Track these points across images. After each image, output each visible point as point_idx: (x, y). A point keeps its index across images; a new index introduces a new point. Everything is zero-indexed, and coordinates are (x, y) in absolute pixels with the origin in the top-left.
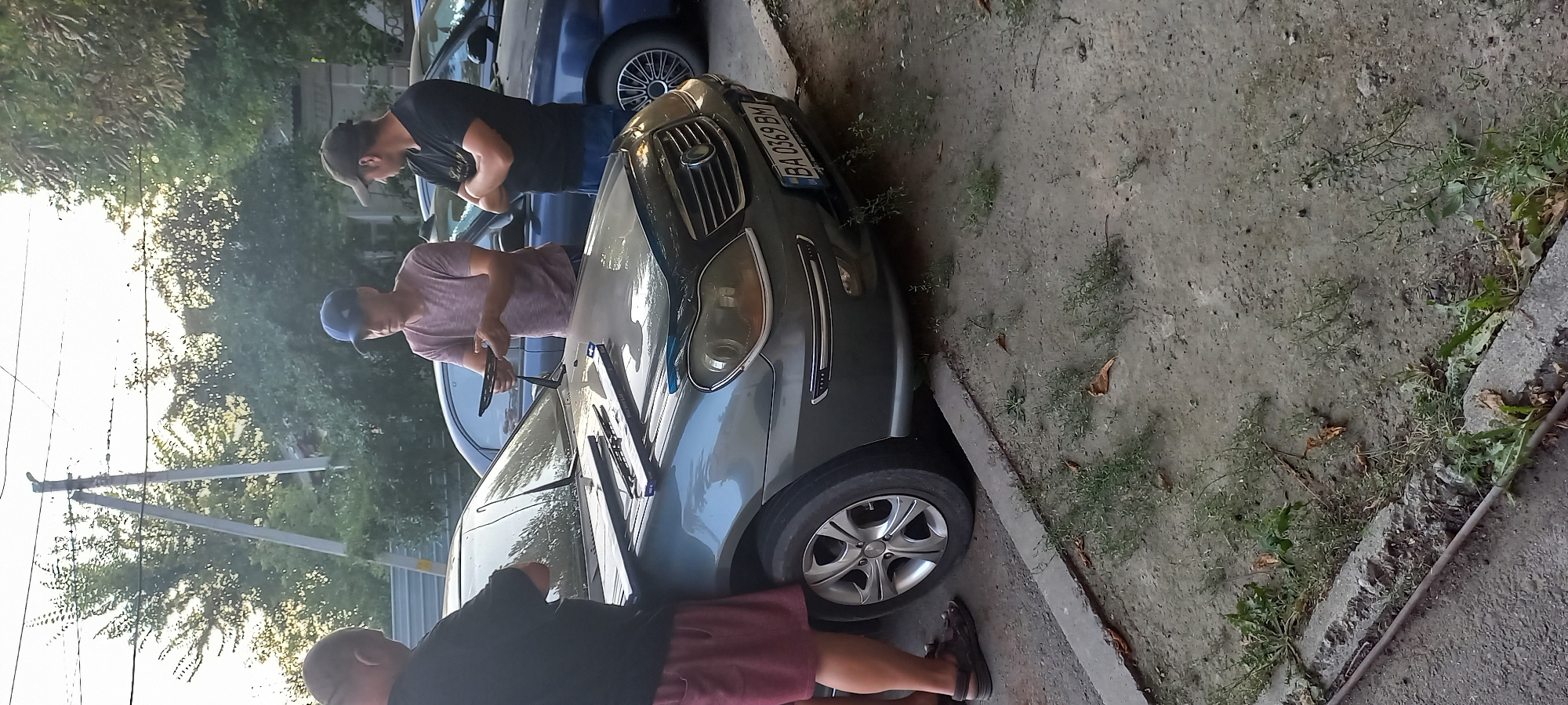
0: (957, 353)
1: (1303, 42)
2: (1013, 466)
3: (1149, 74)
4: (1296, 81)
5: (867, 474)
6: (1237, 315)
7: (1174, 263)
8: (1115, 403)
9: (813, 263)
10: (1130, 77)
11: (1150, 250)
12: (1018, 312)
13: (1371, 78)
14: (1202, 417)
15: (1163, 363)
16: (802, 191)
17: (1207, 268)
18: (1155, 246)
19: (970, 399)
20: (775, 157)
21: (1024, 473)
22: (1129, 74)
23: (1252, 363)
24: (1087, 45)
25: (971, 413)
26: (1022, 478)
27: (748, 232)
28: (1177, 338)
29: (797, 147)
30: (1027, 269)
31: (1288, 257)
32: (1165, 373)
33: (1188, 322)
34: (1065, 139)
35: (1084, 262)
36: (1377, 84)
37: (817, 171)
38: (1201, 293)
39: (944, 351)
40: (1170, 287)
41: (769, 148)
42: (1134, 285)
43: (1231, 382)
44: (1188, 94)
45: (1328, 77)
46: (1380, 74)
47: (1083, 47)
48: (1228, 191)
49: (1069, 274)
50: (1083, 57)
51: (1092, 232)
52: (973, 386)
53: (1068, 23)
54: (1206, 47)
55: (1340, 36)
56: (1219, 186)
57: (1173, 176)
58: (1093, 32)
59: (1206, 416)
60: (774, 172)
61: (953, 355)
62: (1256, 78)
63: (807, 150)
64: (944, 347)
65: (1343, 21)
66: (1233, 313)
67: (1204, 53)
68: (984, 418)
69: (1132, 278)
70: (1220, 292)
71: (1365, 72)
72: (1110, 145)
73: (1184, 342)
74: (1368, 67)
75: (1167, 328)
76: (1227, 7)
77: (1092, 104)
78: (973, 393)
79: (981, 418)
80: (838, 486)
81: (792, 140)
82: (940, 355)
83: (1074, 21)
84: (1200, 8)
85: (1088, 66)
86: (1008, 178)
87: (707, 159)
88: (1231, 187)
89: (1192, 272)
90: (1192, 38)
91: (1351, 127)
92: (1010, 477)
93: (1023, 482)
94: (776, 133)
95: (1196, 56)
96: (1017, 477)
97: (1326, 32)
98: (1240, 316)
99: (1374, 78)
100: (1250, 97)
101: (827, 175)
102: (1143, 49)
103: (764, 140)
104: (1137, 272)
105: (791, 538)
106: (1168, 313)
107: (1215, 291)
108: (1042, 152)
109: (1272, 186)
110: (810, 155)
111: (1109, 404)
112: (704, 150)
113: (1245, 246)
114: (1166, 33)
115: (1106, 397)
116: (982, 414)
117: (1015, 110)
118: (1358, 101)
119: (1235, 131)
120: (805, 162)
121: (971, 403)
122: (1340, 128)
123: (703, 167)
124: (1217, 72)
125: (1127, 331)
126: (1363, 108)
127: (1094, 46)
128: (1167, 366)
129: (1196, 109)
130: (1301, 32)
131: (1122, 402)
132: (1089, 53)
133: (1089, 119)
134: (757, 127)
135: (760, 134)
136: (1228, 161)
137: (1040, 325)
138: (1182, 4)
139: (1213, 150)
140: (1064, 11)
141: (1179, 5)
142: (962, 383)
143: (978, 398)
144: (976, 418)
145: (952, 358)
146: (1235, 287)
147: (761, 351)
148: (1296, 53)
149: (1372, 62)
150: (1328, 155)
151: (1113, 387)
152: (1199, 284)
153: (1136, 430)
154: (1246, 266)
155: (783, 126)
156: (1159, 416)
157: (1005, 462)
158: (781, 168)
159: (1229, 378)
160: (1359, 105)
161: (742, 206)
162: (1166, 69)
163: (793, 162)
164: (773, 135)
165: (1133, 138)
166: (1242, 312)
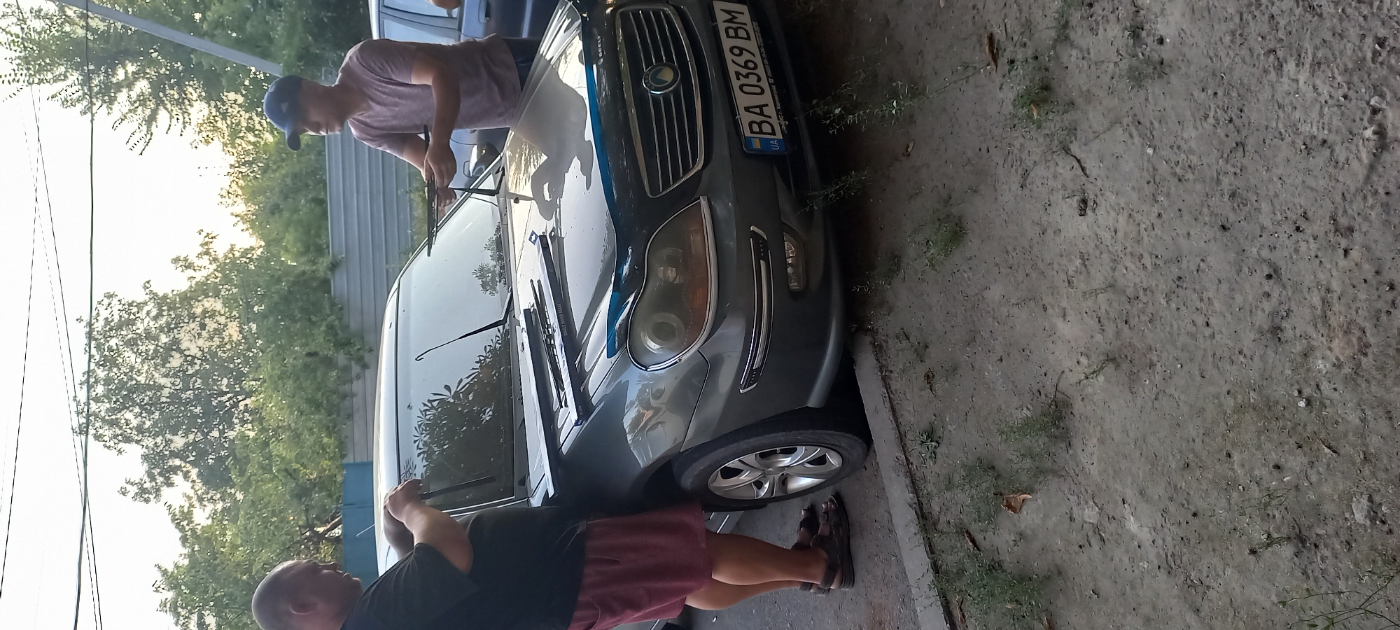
0: (885, 348)
1: (1313, 415)
2: (914, 488)
3: (1145, 290)
4: (1292, 441)
5: (780, 434)
6: (1159, 567)
7: (1115, 471)
8: (1023, 527)
9: (762, 262)
10: (1124, 274)
11: (1095, 441)
12: (953, 370)
13: (1368, 511)
14: (1099, 610)
15: (1076, 537)
16: (764, 157)
17: (1144, 505)
18: (1102, 441)
19: (888, 398)
20: (742, 100)
21: (924, 501)
22: (1125, 271)
23: (1159, 614)
24: (1090, 203)
25: (886, 413)
26: (920, 504)
27: (703, 202)
28: (1097, 529)
29: (764, 84)
30: (971, 341)
31: (1225, 569)
32: (1077, 548)
33: (1112, 527)
34: (1041, 265)
35: (1028, 388)
36: (1373, 520)
37: (781, 126)
38: (1132, 518)
39: (873, 337)
40: (1104, 487)
41: (736, 84)
42: (1070, 452)
43: (1134, 609)
44: (1179, 344)
45: (1325, 467)
46: (1380, 515)
47: (1084, 201)
48: (1188, 465)
49: (1011, 386)
50: (1083, 213)
51: (1044, 370)
52: (893, 388)
53: (1076, 164)
54: (1212, 321)
55: (1354, 446)
56: (1181, 452)
57: (1139, 402)
58: (1100, 197)
59: (1102, 613)
60: (736, 124)
61: (881, 346)
62: (1252, 401)
63: (774, 87)
64: (873, 332)
65: (1362, 436)
66: (1156, 562)
67: (1208, 324)
68: (898, 426)
69: (1070, 444)
70: (1150, 535)
71: (1364, 501)
72: (1085, 315)
73: (1102, 539)
74: (1370, 499)
75: (1090, 514)
76: (1247, 307)
77: (1078, 262)
78: (892, 396)
79: (895, 426)
80: (751, 440)
81: (761, 71)
82: (868, 339)
83: (1083, 169)
84: (1220, 281)
85: (1084, 225)
86: (973, 244)
87: (671, 89)
88: (1192, 464)
89: (1130, 494)
90: (1202, 300)
91: (1330, 529)
92: (910, 496)
93: (921, 509)
94: (746, 56)
95: (1200, 320)
96: (916, 501)
97: (1341, 428)
98: (1162, 570)
99: (1372, 513)
100: (1240, 409)
101: (791, 133)
102: (1147, 261)
103: (732, 69)
104: (1076, 442)
105: (702, 468)
106: (1094, 502)
107: (1146, 529)
108: (1014, 254)
109: (1232, 502)
110: (776, 98)
111: (1017, 522)
112: (668, 75)
113: (1187, 523)
114: (1176, 271)
115: (1016, 516)
116: (896, 421)
117: (996, 186)
118: (1347, 515)
119: (1213, 422)
120: (770, 110)
121: (888, 405)
122: (1319, 520)
123: (666, 97)
124: (1214, 354)
125: (1054, 483)
126: (1349, 524)
127: (1096, 211)
128: (1081, 543)
129: (1182, 366)
130: (1317, 404)
131: (1029, 532)
132: (1089, 212)
133: (1071, 273)
134: (727, 43)
135: (729, 57)
136: (1197, 440)
137: (970, 400)
138: (1203, 260)
139: (1186, 416)
140: (1075, 148)
141: (1198, 260)
142: (884, 379)
143: (897, 407)
144: (890, 422)
145: (879, 350)
146: (1166, 543)
147: (700, 348)
148: (1304, 416)
149: (1377, 498)
150: (1297, 530)
151: (1025, 513)
152: (1133, 510)
153: (1036, 564)
154: (1182, 539)
155: (752, 45)
156: (1060, 573)
157: (908, 481)
158: (745, 118)
159: (1134, 605)
160: (1346, 519)
161: (699, 167)
162: (1163, 302)
163: (758, 110)
164: (741, 60)
165: (1110, 330)
166: (1164, 569)
